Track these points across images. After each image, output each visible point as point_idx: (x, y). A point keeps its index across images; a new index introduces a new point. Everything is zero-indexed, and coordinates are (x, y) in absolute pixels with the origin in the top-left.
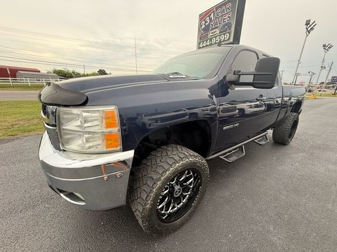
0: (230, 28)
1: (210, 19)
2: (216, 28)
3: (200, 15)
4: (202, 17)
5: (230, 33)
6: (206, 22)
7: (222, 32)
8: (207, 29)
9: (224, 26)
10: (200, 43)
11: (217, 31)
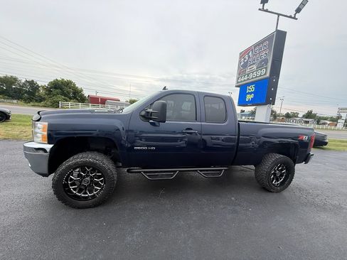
0: (266, 63)
1: (249, 57)
2: (254, 64)
3: (240, 54)
4: (242, 55)
5: (266, 68)
6: (245, 59)
7: (259, 68)
8: (245, 66)
9: (261, 62)
10: (238, 79)
11: (255, 67)
